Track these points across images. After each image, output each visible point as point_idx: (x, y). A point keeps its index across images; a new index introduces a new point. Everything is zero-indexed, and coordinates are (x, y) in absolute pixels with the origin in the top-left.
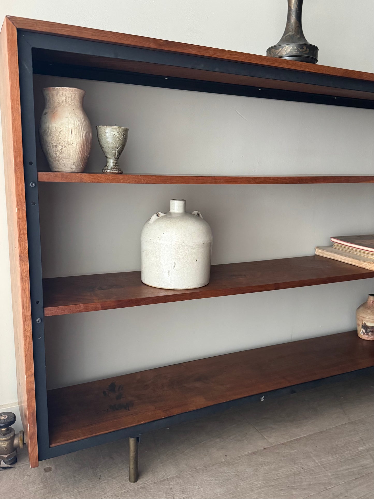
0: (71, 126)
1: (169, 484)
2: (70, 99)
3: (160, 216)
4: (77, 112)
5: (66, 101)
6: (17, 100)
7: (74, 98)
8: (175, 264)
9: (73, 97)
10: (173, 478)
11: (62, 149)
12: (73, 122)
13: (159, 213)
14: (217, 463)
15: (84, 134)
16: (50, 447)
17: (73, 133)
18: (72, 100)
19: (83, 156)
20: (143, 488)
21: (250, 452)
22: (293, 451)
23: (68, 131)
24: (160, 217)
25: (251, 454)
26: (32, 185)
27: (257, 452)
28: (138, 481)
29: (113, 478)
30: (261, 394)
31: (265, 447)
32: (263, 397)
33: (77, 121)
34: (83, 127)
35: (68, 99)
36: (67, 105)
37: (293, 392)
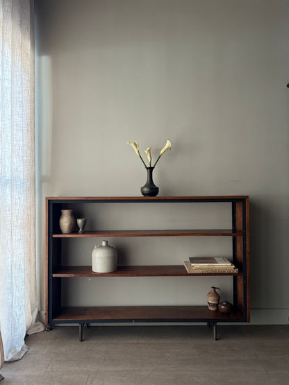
13: (97, 245)
20: (82, 344)
24: (98, 247)
25: (127, 343)
26: (50, 238)
27: (130, 343)
28: (82, 342)
30: (133, 319)
31: (135, 343)
32: (134, 321)
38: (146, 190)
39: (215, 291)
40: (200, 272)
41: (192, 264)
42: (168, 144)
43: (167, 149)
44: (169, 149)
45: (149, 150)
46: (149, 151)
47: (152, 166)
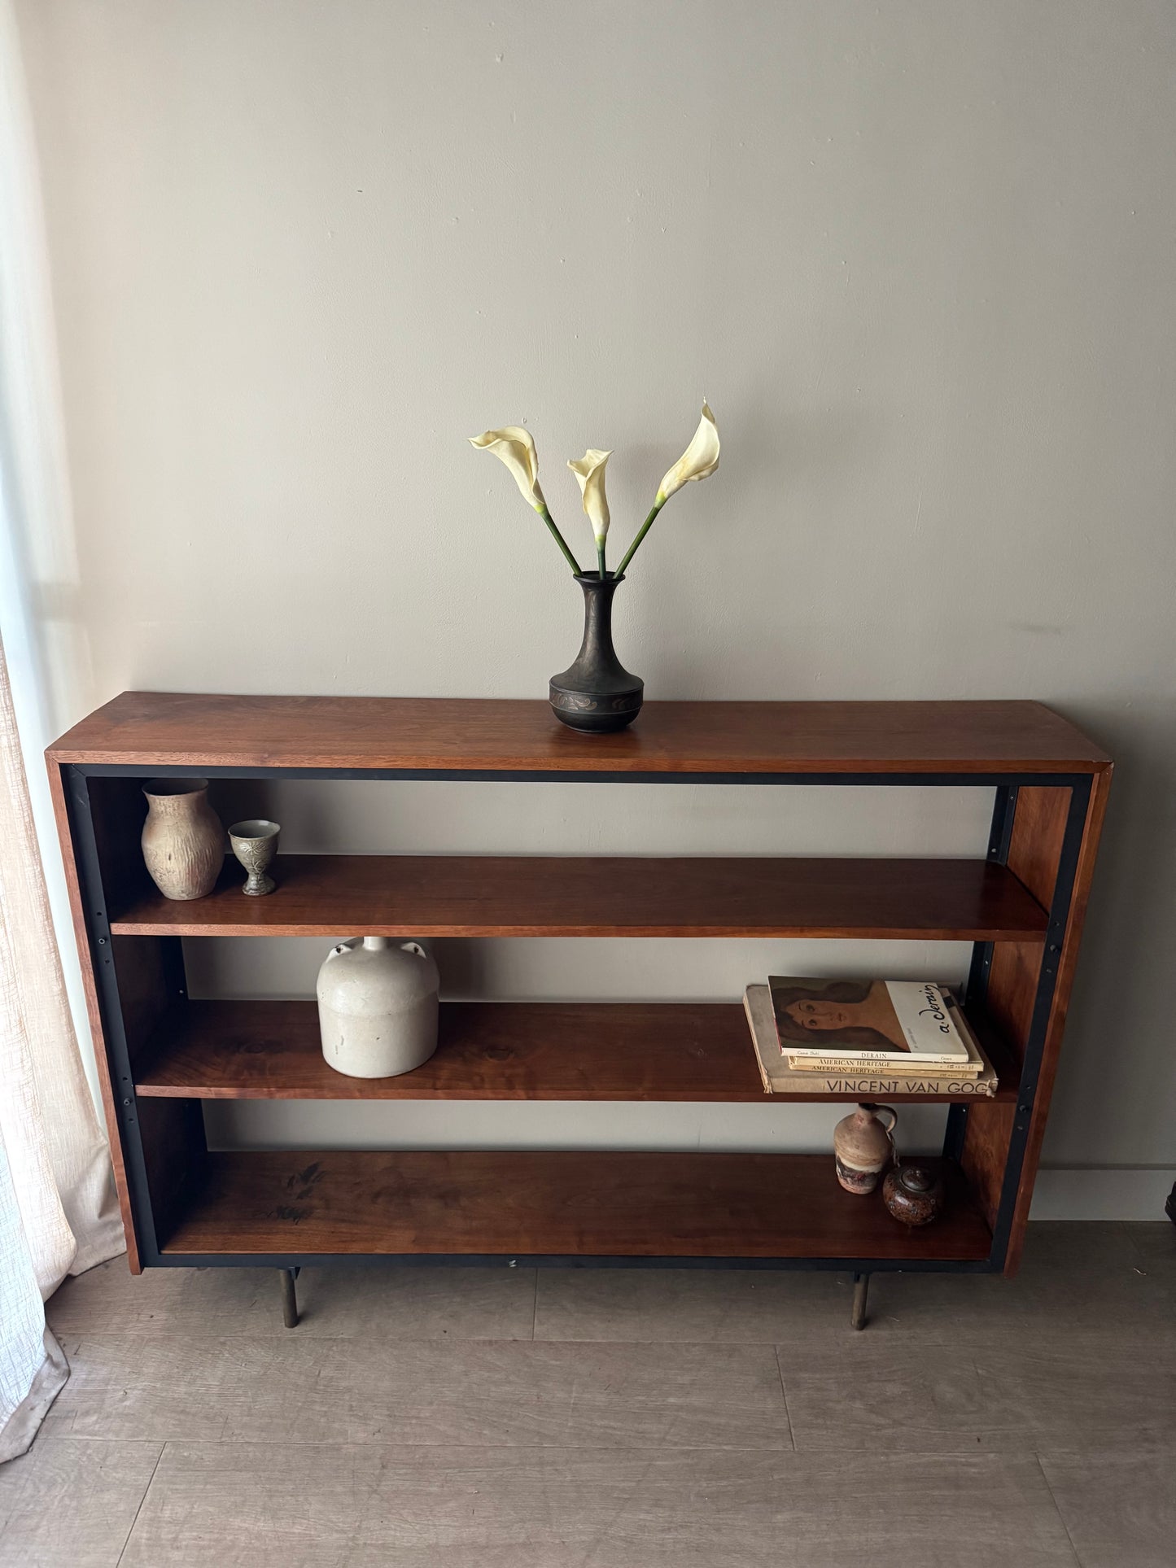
0: (169, 850)
1: (330, 1349)
2: (172, 809)
3: (342, 952)
4: (182, 827)
5: (166, 812)
6: (68, 846)
7: (178, 807)
8: (343, 1040)
9: (176, 805)
10: (343, 1340)
11: (161, 876)
12: (172, 843)
13: (342, 947)
14: (421, 1340)
15: (192, 856)
16: (160, 1253)
17: (173, 857)
18: (174, 810)
19: (195, 882)
20: (294, 1341)
21: (487, 1338)
22: (553, 1362)
23: (166, 855)
24: (343, 954)
25: (484, 1342)
26: (101, 942)
27: (496, 1342)
28: (296, 1328)
29: (269, 1311)
30: (511, 1256)
31: (518, 1339)
32: (514, 1261)
33: (180, 841)
34: (190, 848)
35: (168, 809)
36: (167, 817)
37: (579, 1266)
38: (577, 704)
39: (874, 1122)
40: (822, 1086)
41: (787, 1052)
42: (705, 441)
43: (697, 471)
44: (708, 469)
45: (600, 469)
46: (599, 477)
47: (612, 566)
